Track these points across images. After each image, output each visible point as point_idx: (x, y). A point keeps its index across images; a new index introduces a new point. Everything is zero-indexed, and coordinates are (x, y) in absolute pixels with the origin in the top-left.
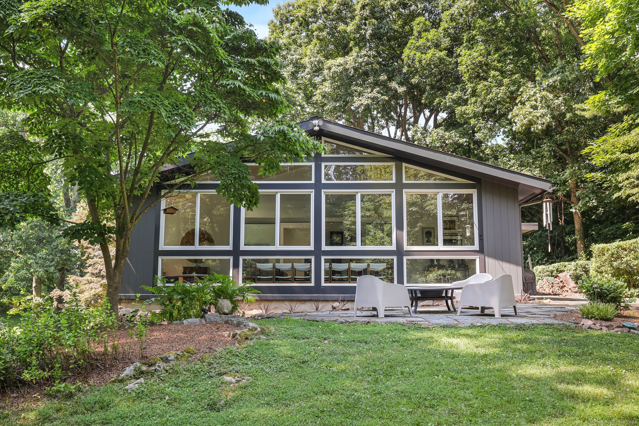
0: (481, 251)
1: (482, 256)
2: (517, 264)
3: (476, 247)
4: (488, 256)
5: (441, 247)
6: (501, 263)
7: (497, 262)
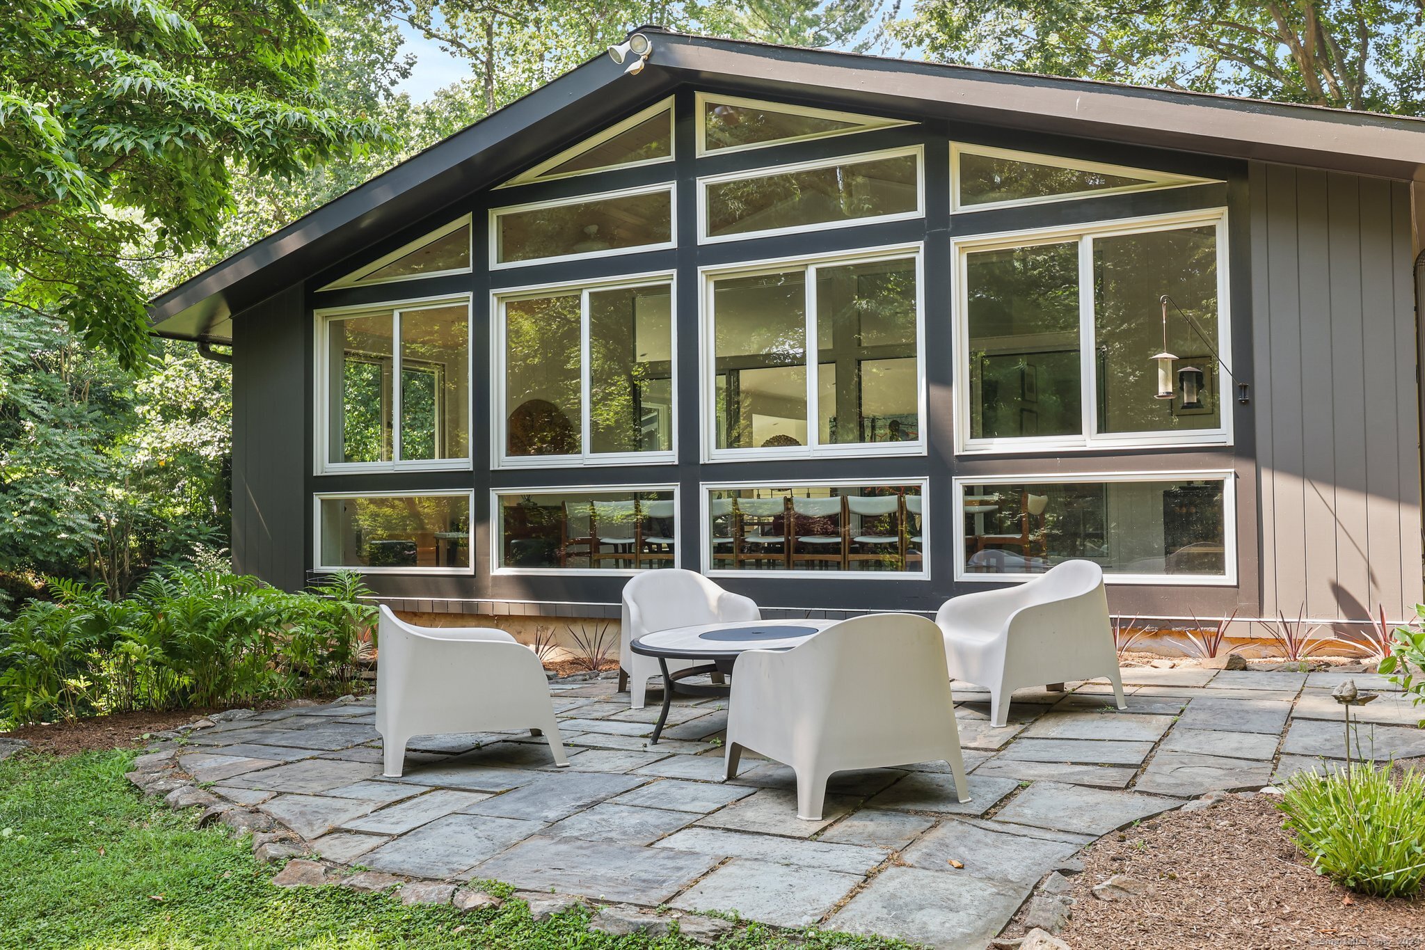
0: (1244, 448)
1: (1248, 469)
2: (1399, 498)
3: (1225, 434)
4: (1273, 468)
5: (1089, 439)
6: (1327, 493)
7: (1309, 489)
